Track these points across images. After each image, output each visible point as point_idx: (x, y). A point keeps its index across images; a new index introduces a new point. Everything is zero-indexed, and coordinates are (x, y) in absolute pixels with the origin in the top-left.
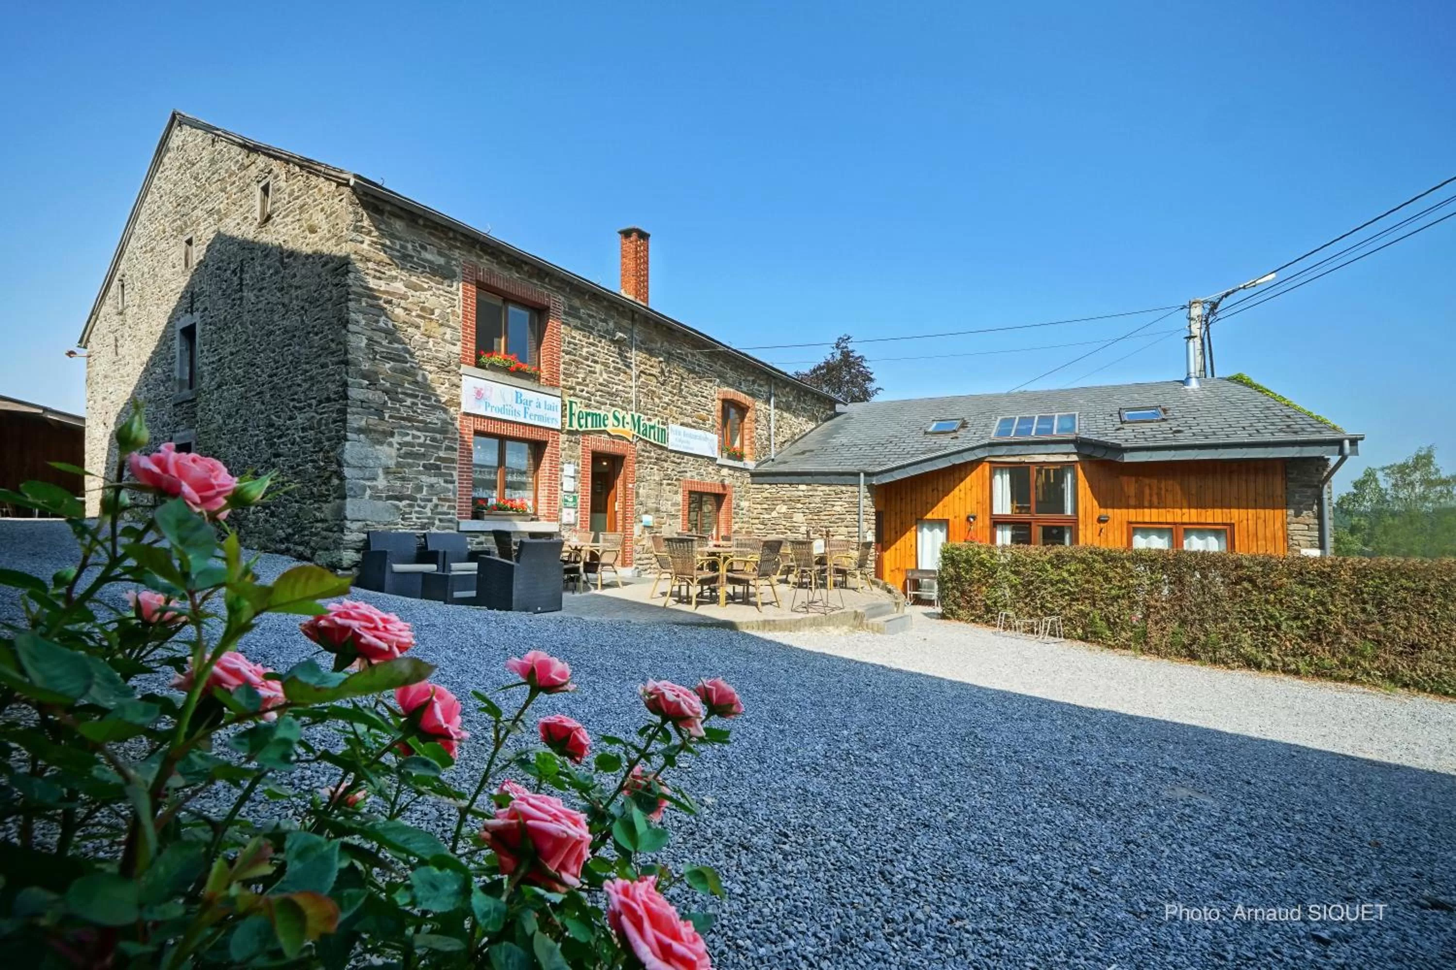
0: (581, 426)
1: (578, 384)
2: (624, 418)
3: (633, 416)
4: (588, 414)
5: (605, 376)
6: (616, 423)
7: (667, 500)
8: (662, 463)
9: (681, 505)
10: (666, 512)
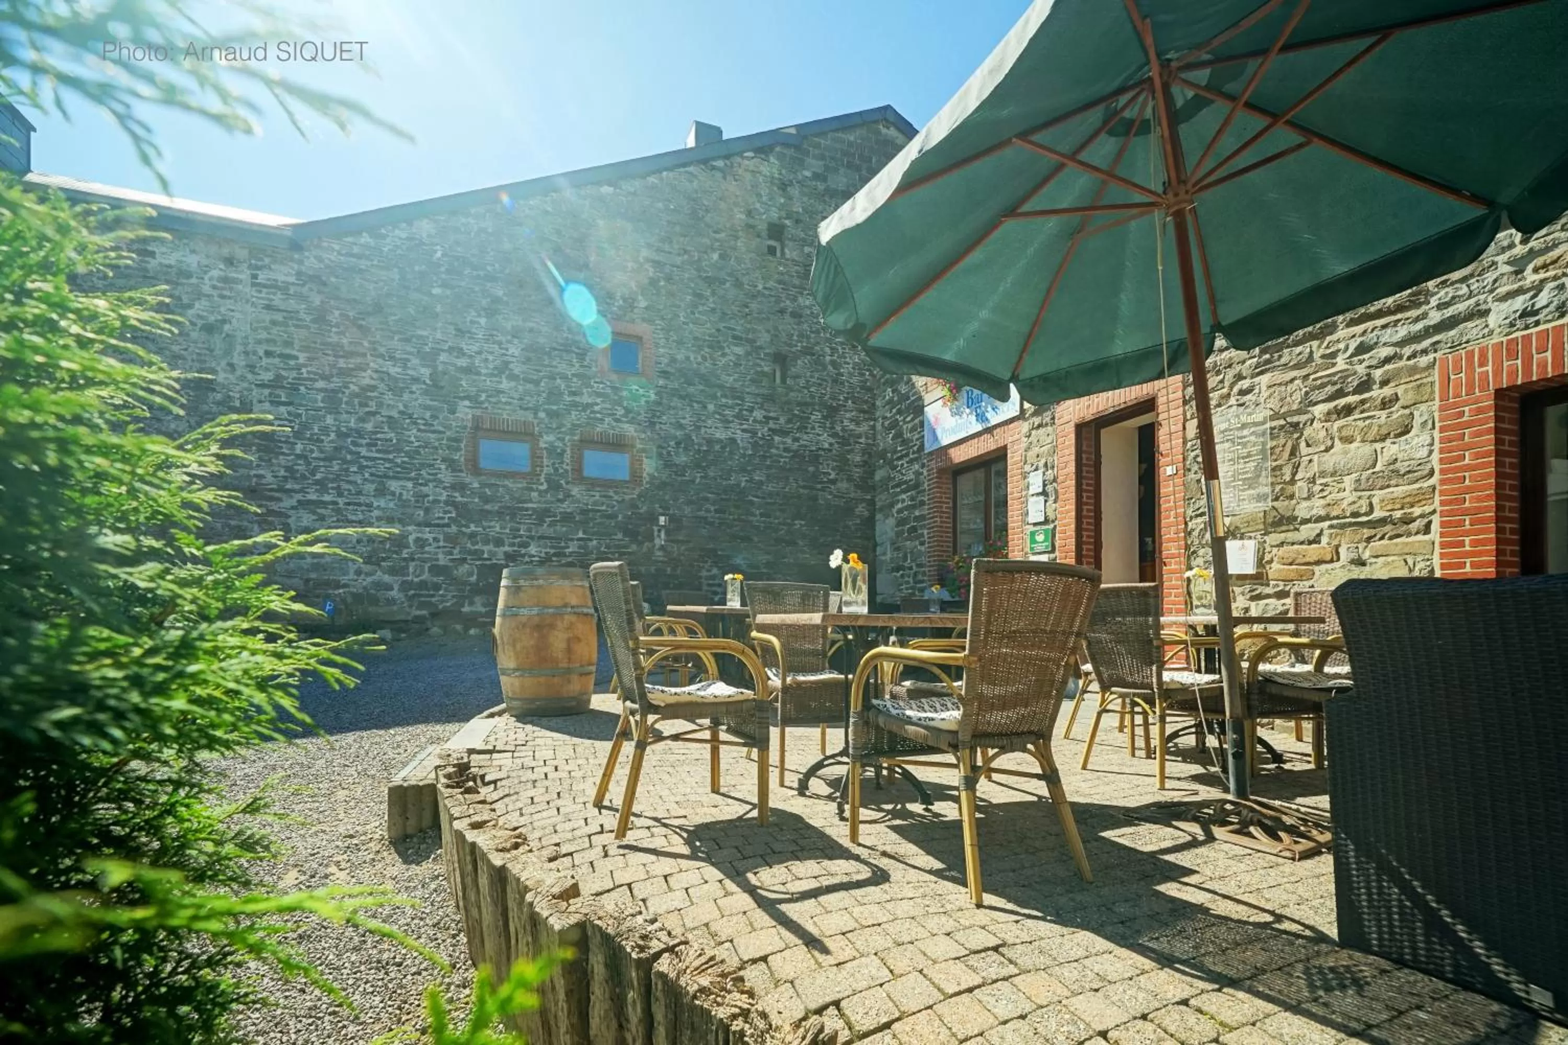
7: (1333, 474)
8: (1299, 349)
9: (1431, 473)
10: (1327, 518)
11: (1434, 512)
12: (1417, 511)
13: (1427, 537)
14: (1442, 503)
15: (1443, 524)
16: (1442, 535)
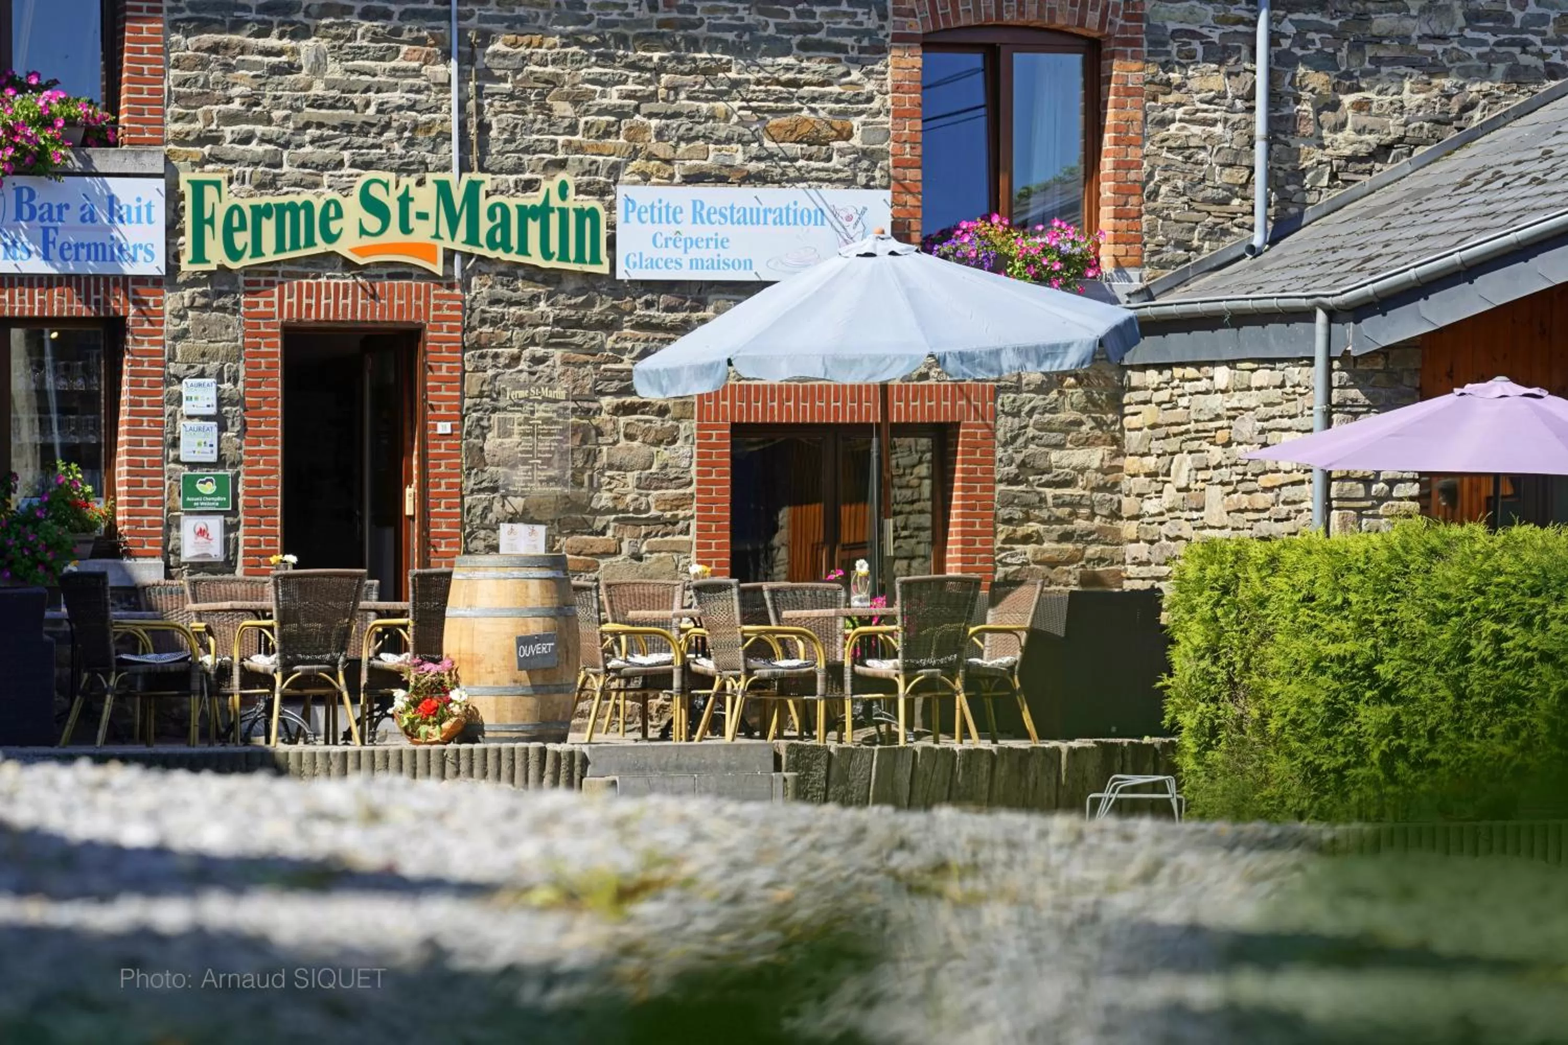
0: (234, 254)
1: (231, 119)
2: (405, 200)
3: (444, 189)
4: (260, 212)
5: (334, 70)
6: (374, 223)
7: (619, 468)
8: (591, 334)
9: (690, 483)
10: (614, 511)
11: (692, 517)
12: (681, 513)
13: (686, 538)
14: (699, 509)
15: (699, 528)
16: (699, 536)
